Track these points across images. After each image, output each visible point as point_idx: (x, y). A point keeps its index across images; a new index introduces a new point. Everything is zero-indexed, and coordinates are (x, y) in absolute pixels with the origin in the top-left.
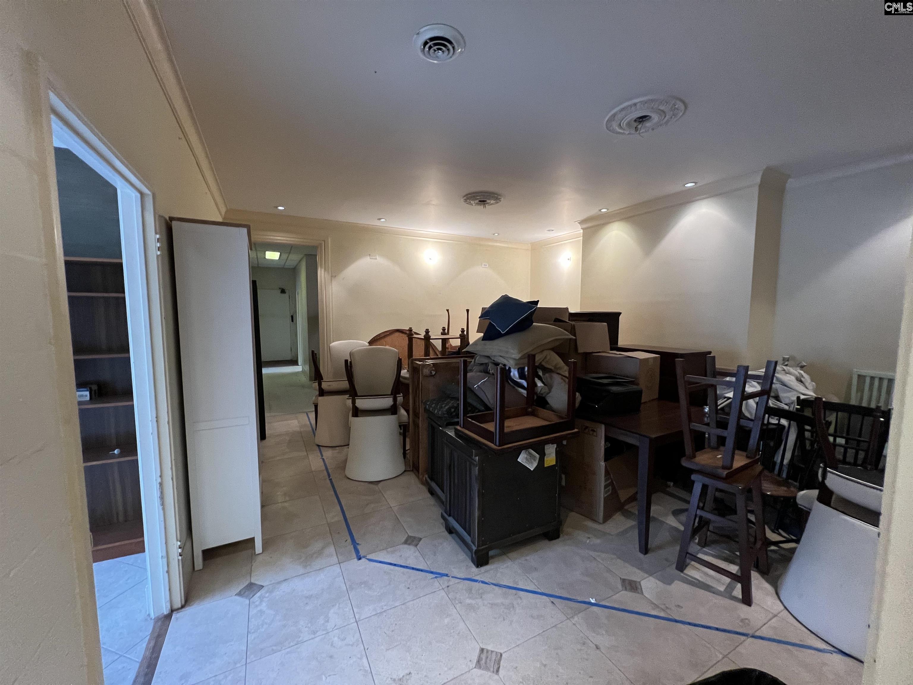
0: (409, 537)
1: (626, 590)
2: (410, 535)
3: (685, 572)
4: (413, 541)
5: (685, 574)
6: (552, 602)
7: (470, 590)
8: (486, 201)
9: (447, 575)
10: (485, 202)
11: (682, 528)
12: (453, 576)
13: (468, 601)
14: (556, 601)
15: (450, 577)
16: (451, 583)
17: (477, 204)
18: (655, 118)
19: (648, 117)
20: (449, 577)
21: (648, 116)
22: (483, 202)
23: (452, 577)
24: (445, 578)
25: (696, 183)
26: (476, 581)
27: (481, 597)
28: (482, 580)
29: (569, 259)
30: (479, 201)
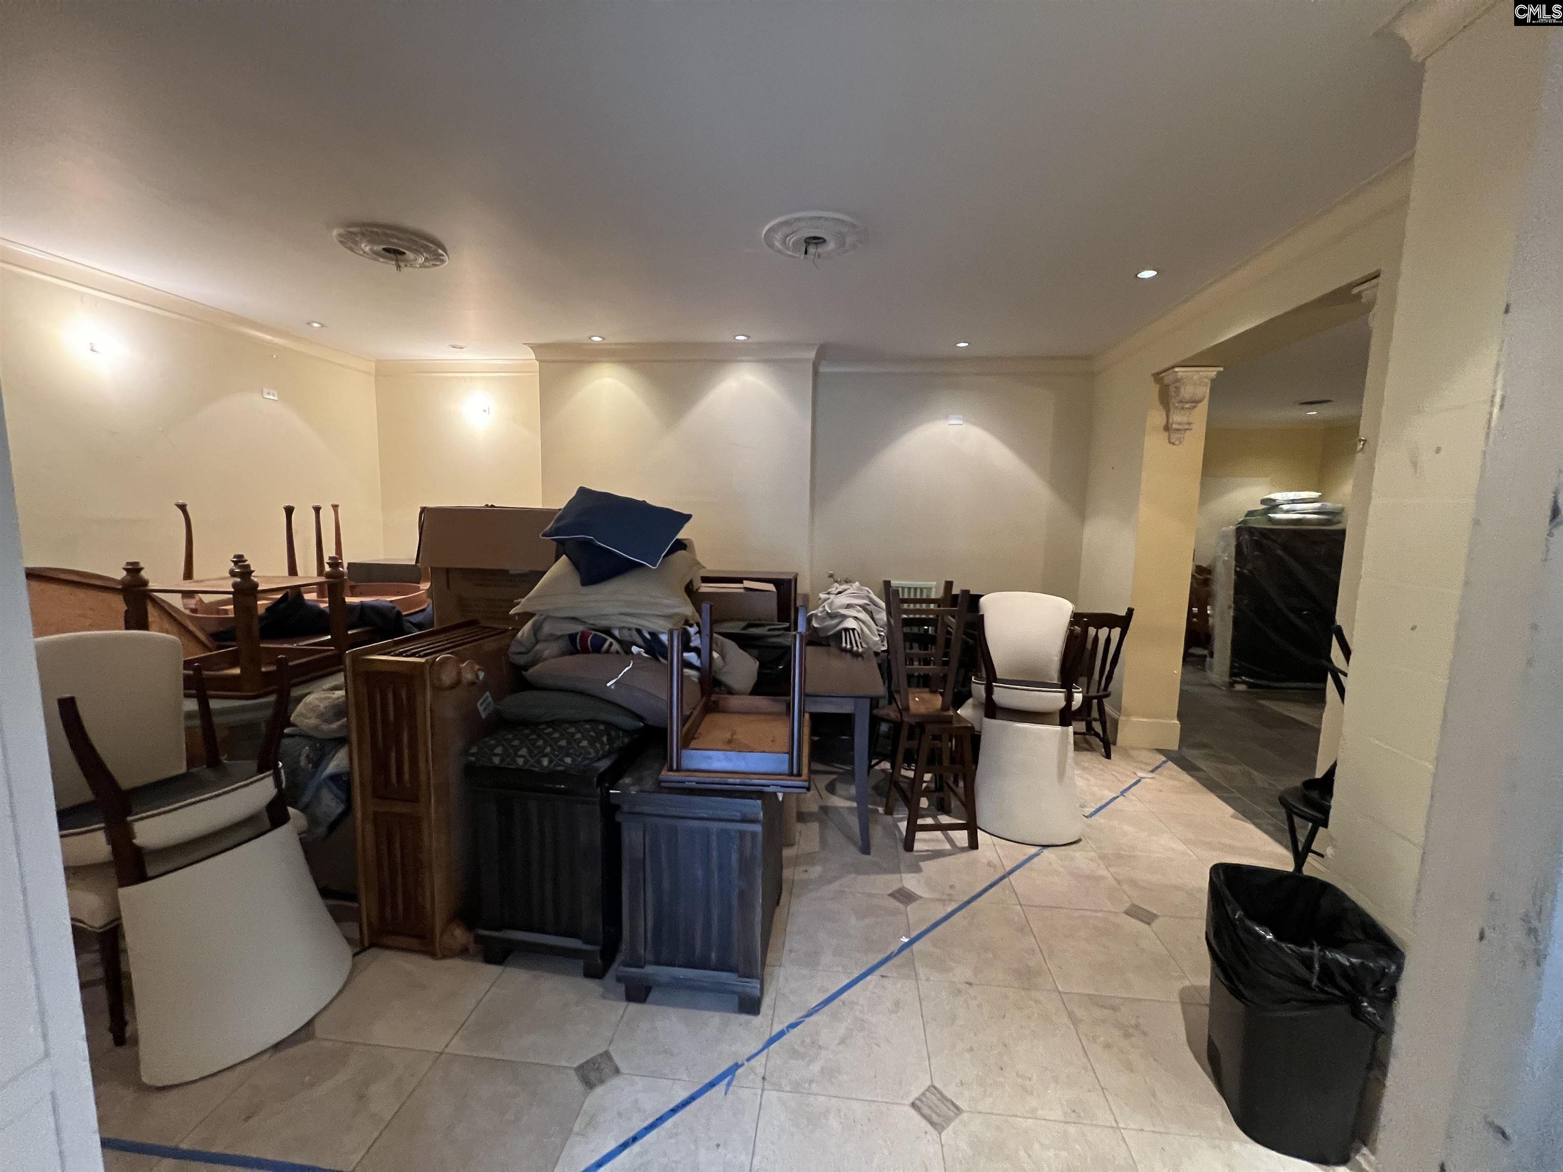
0: (580, 1069)
1: (908, 904)
2: (575, 1066)
3: (915, 848)
4: (598, 1069)
5: (917, 851)
6: (883, 976)
7: (794, 1054)
8: (404, 253)
9: (737, 1066)
10: (399, 257)
11: (855, 805)
12: (746, 1057)
13: (816, 1068)
14: (882, 970)
15: (746, 1063)
16: (761, 1071)
17: (376, 253)
18: (831, 246)
19: (822, 240)
20: (743, 1065)
21: (822, 238)
22: (394, 253)
23: (748, 1060)
24: (740, 1071)
25: (748, 337)
26: (781, 1034)
27: (820, 1047)
28: (787, 1024)
29: (485, 411)
30: (384, 249)
